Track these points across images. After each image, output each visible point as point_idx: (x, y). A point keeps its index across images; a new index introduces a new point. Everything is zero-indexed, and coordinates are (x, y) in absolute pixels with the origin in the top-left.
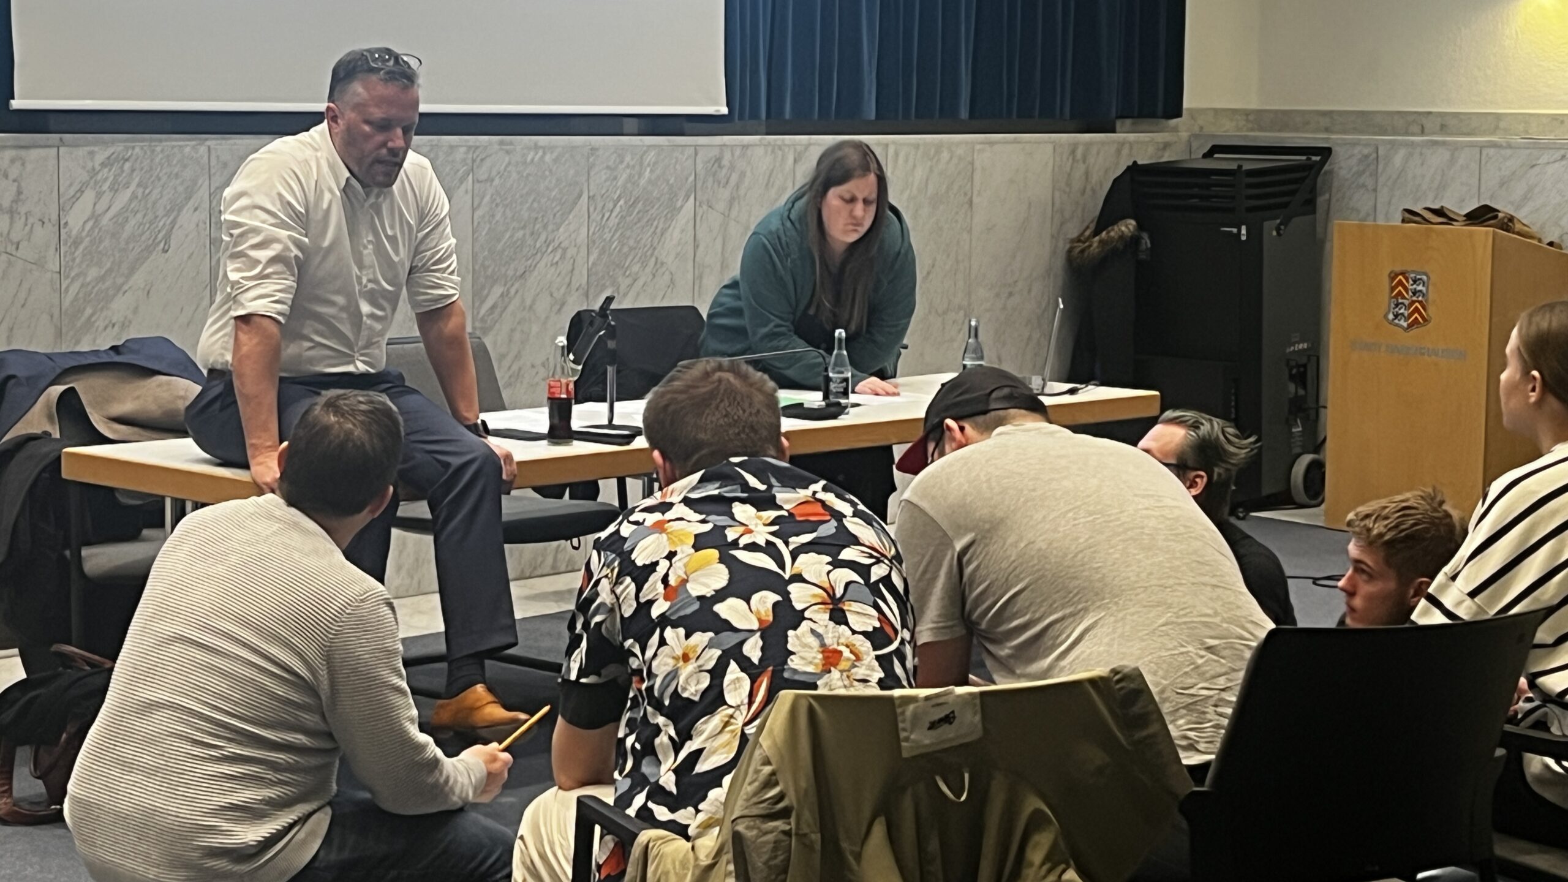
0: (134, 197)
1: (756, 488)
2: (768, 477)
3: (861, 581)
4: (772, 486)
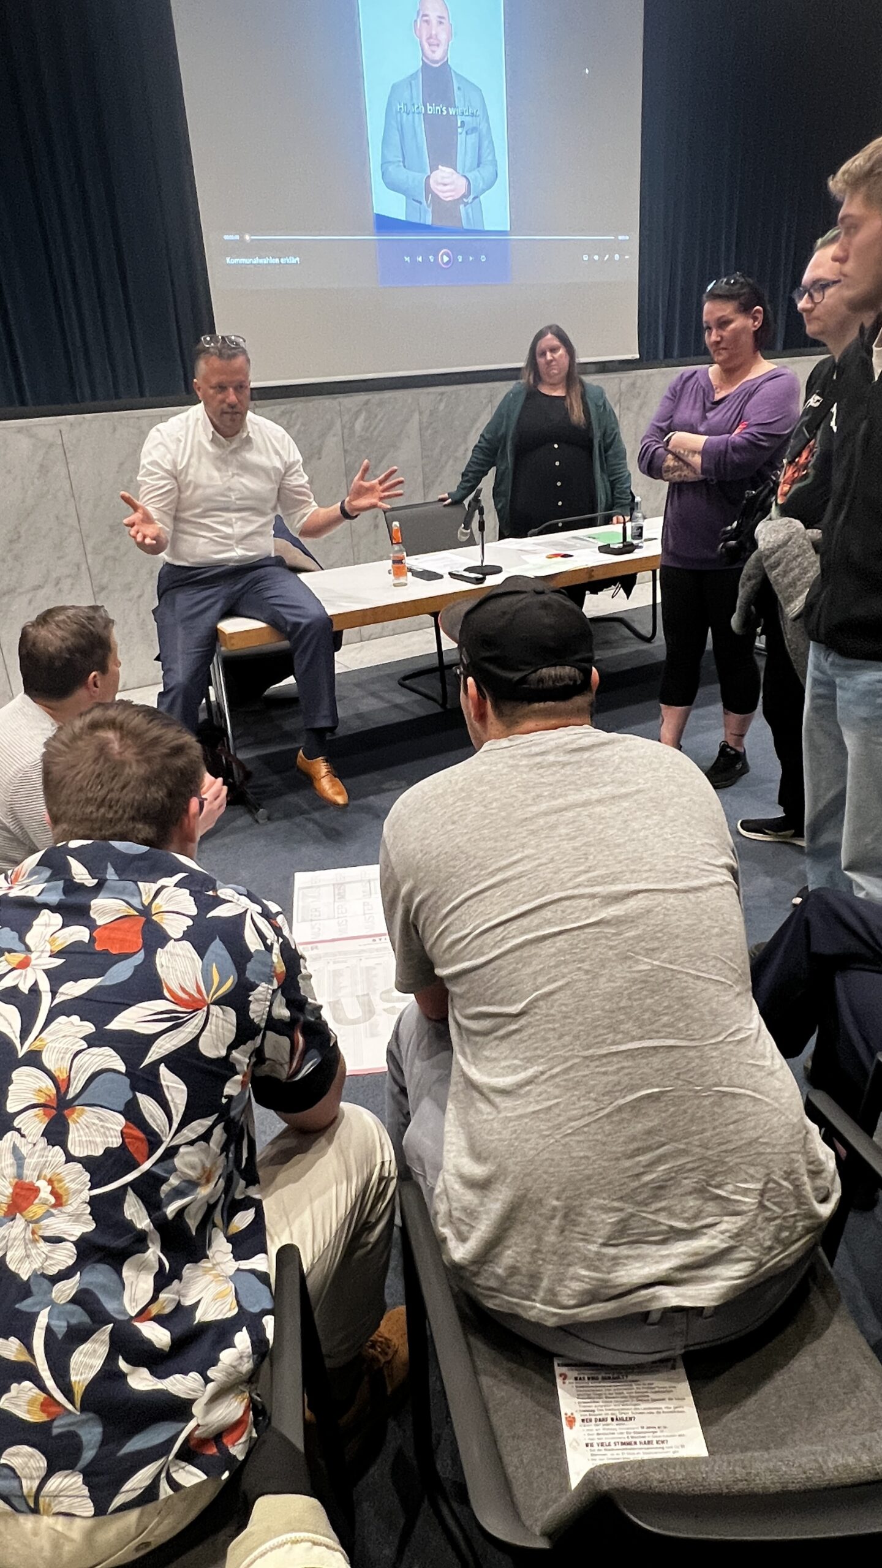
1: (83, 884)
2: (106, 868)
3: (122, 1068)
4: (106, 880)
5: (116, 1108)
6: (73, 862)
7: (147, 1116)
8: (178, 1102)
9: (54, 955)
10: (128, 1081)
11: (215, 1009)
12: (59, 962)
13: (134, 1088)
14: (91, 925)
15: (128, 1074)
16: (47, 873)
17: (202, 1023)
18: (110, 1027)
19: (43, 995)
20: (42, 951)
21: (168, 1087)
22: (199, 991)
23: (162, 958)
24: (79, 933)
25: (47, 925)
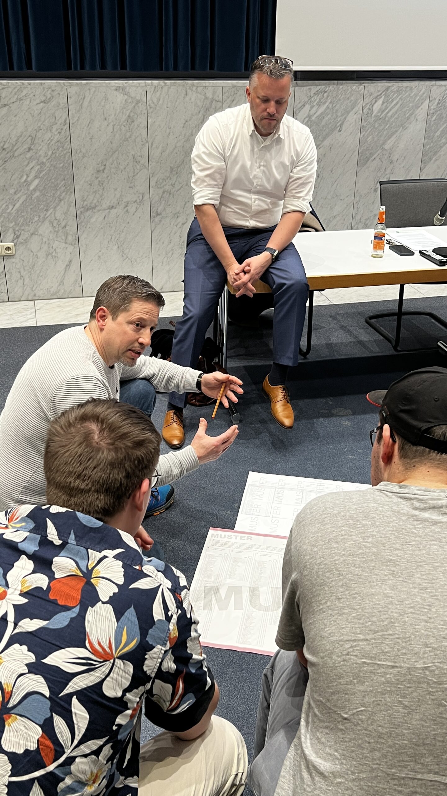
0: (328, 107)
1: (52, 542)
2: (70, 534)
3: (47, 694)
4: (68, 543)
5: (37, 722)
6: (50, 524)
7: (57, 731)
8: (81, 725)
9: (23, 594)
10: (49, 703)
11: (118, 662)
12: (24, 601)
13: (52, 710)
14: (51, 576)
15: (50, 699)
16: (32, 525)
17: (107, 671)
18: (45, 661)
19: (9, 623)
20: (16, 589)
21: (76, 714)
22: (110, 647)
23: (91, 615)
24: (42, 581)
25: (23, 568)
